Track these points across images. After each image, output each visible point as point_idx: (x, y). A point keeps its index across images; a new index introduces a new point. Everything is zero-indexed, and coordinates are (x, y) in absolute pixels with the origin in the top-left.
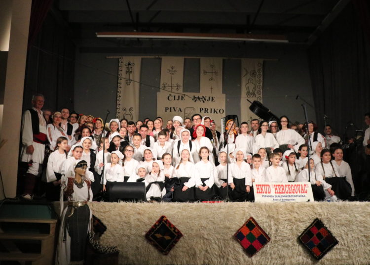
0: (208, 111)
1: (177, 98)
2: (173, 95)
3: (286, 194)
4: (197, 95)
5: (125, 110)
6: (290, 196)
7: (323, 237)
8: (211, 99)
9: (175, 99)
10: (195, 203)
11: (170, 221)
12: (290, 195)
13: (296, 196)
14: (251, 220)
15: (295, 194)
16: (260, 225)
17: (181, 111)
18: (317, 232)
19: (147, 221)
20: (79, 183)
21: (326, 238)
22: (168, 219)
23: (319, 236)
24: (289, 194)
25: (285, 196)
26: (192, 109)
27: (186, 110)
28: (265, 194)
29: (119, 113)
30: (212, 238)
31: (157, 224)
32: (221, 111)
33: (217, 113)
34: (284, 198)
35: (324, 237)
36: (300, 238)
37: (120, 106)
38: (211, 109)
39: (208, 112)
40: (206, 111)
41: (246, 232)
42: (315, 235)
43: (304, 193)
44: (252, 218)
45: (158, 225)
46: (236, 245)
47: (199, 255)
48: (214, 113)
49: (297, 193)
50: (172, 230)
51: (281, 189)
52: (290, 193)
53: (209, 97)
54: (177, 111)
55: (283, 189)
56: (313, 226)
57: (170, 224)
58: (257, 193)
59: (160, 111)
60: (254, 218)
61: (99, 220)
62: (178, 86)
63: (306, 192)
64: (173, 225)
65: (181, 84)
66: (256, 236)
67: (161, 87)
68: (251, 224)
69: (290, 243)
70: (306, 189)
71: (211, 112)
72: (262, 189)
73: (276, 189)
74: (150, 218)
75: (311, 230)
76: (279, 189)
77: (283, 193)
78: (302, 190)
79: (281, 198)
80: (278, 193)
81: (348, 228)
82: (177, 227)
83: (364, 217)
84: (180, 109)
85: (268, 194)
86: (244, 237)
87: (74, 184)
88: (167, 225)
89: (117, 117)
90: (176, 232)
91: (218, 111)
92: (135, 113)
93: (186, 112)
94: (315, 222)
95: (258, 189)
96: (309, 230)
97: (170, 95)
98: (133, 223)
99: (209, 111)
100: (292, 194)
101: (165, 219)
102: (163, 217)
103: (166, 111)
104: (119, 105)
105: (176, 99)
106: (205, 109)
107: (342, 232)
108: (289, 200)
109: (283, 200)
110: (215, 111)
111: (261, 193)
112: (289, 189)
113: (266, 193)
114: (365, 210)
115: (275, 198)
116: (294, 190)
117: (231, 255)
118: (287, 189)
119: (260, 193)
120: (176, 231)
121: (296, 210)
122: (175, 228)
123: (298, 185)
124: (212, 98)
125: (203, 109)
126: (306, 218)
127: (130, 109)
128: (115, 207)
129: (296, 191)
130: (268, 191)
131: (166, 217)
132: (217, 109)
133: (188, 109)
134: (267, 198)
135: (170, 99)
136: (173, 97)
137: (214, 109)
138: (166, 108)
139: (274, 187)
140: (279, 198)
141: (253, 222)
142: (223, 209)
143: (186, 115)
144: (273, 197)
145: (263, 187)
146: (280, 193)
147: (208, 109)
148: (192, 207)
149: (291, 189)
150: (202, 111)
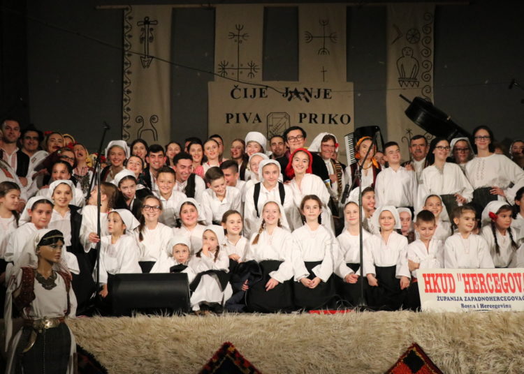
0: (316, 119)
1: (250, 92)
2: (242, 86)
3: (489, 295)
4: (292, 86)
5: (140, 120)
6: (498, 299)
8: (322, 95)
9: (246, 96)
10: (294, 315)
11: (242, 354)
12: (499, 295)
13: (513, 299)
14: (414, 349)
15: (510, 294)
16: (434, 360)
17: (260, 121)
19: (193, 355)
20: (46, 278)
22: (238, 349)
24: (495, 294)
25: (491, 299)
26: (283, 116)
27: (270, 119)
28: (442, 294)
29: (128, 127)
31: (215, 361)
32: (345, 120)
33: (336, 123)
34: (485, 303)
37: (129, 112)
38: (324, 116)
39: (316, 122)
40: (313, 119)
44: (416, 345)
45: (218, 363)
48: (330, 122)
49: (513, 291)
51: (478, 283)
52: (498, 291)
53: (319, 90)
54: (251, 121)
55: (482, 283)
57: (242, 361)
58: (426, 291)
59: (216, 122)
60: (421, 345)
61: (90, 357)
62: (252, 67)
64: (247, 362)
65: (259, 63)
67: (216, 70)
68: (414, 358)
71: (323, 122)
72: (435, 283)
73: (467, 283)
74: (200, 349)
76: (474, 283)
77: (482, 291)
79: (479, 303)
80: (471, 291)
82: (257, 367)
84: (257, 116)
85: (449, 295)
87: (36, 281)
88: (236, 363)
89: (125, 136)
91: (337, 119)
92: (163, 126)
93: (270, 123)
95: (427, 283)
97: (236, 87)
98: (163, 360)
99: (319, 119)
100: (503, 294)
101: (230, 349)
102: (226, 346)
103: (228, 122)
104: (128, 109)
105: (248, 95)
106: (311, 115)
108: (496, 307)
109: (482, 306)
110: (331, 120)
111: (435, 291)
112: (496, 283)
113: (445, 291)
115: (466, 303)
116: (506, 284)
118: (492, 283)
119: (431, 291)
121: (514, 327)
122: (252, 369)
123: (515, 275)
124: (326, 90)
125: (305, 116)
127: (152, 118)
128: (125, 327)
129: (513, 288)
130: (449, 288)
131: (233, 346)
132: (337, 115)
133: (275, 116)
134: (447, 302)
135: (235, 95)
136: (243, 91)
137: (330, 116)
138: (228, 115)
139: (462, 279)
140: (474, 303)
141: (418, 354)
142: (353, 326)
143: (271, 128)
144: (461, 299)
145: (439, 278)
146: (476, 291)
147: (316, 116)
148: (289, 322)
149: (499, 283)
150: (303, 120)
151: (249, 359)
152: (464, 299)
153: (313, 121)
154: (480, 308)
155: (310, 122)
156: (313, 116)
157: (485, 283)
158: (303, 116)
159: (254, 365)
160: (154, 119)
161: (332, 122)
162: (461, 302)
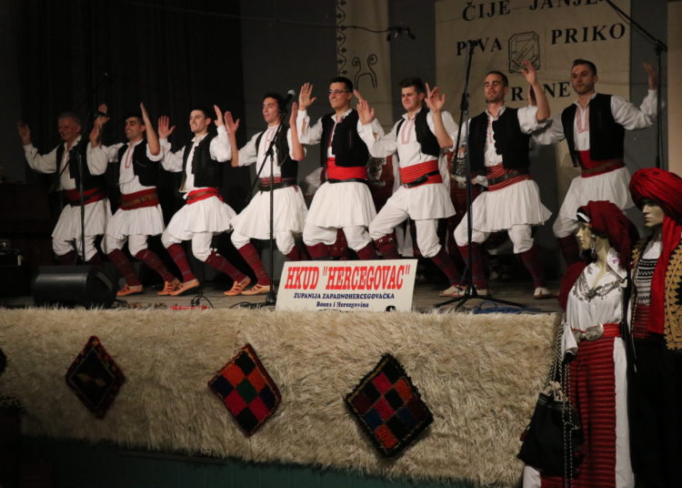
0: (576, 37)
1: (487, 9)
3: (350, 291)
5: (357, 63)
6: (358, 296)
7: (402, 403)
9: (481, 16)
11: (105, 347)
12: (360, 292)
13: (373, 296)
14: (246, 350)
15: (373, 291)
17: (500, 48)
18: (389, 389)
19: (68, 348)
21: (409, 404)
22: (103, 344)
23: (393, 398)
24: (357, 291)
25: (350, 296)
26: (530, 37)
27: (514, 43)
28: (301, 291)
30: (174, 388)
31: (83, 353)
32: (617, 31)
33: (603, 38)
34: (343, 301)
35: (406, 402)
36: (349, 400)
37: (345, 54)
38: (586, 30)
39: (575, 41)
40: (571, 36)
41: (236, 377)
42: (382, 396)
43: (394, 287)
44: (249, 346)
45: (85, 356)
46: (215, 405)
47: (152, 422)
48: (595, 39)
49: (376, 287)
50: (107, 366)
51: (343, 278)
52: (361, 287)
54: (488, 49)
55: (347, 278)
56: (379, 373)
57: (104, 353)
58: (286, 287)
59: (445, 56)
60: (256, 347)
63: (399, 287)
64: (109, 357)
66: (258, 389)
68: (247, 360)
69: (328, 410)
70: (401, 277)
71: (585, 39)
72: (298, 278)
73: (331, 278)
74: (74, 342)
75: (373, 382)
76: (339, 277)
77: (344, 287)
78: (392, 280)
79: (337, 301)
80: (333, 287)
81: (468, 384)
82: (118, 361)
83: (513, 356)
84: (497, 41)
85: (308, 291)
86: (232, 388)
88: (99, 356)
90: (112, 372)
91: (606, 33)
92: (382, 68)
93: (513, 49)
94: (384, 363)
95: (290, 277)
96: (370, 382)
97: (470, 4)
98: (46, 351)
99: (579, 36)
100: (365, 291)
101: (96, 342)
102: (93, 339)
103: (459, 54)
104: (344, 50)
105: (485, 12)
106: (568, 31)
107: (452, 391)
108: (351, 305)
109: (340, 304)
110: (597, 33)
111: (295, 287)
112: (362, 278)
113: (305, 287)
114: (516, 339)
115: (322, 301)
116: (372, 280)
117: (205, 426)
118: (357, 278)
119: (291, 287)
120: (114, 369)
122: (111, 362)
123: (384, 268)
125: (560, 33)
126: (364, 352)
127: (370, 58)
128: (19, 318)
129: (377, 283)
130: (310, 284)
131: (98, 340)
132: (604, 27)
133: (519, 39)
134: (304, 299)
135: (467, 15)
136: (478, 8)
137: (595, 28)
138: (459, 44)
139: (328, 272)
140: (331, 301)
141: (250, 356)
142: (194, 323)
143: (514, 56)
144: (319, 297)
145: (304, 272)
146: (338, 287)
147: (575, 32)
148: (141, 318)
149: (365, 278)
150: (557, 40)
151: (111, 353)
152: (322, 296)
153: (570, 39)
154: (335, 308)
155: (567, 41)
156: (571, 33)
157: (351, 278)
158: (557, 33)
159: (115, 359)
160: (372, 59)
161: (598, 37)
162: (318, 300)
